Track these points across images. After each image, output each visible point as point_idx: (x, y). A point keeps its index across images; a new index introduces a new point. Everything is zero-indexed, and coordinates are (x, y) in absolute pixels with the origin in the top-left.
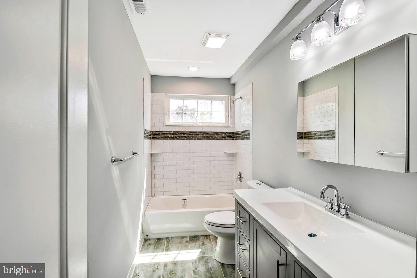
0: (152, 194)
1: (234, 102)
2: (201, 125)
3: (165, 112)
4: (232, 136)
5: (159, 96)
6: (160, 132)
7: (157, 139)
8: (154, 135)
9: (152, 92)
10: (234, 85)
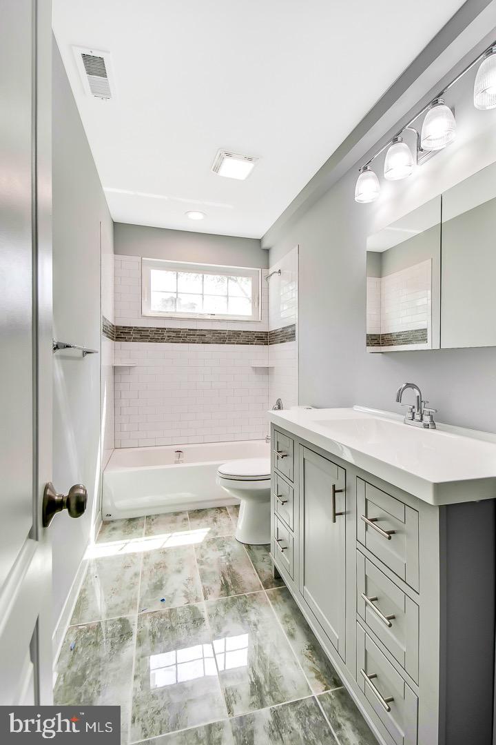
0: (116, 445)
1: (268, 277)
2: (209, 317)
3: (142, 290)
4: (265, 339)
5: (130, 262)
6: (131, 328)
7: (126, 341)
8: (120, 334)
9: (116, 252)
10: (267, 251)
